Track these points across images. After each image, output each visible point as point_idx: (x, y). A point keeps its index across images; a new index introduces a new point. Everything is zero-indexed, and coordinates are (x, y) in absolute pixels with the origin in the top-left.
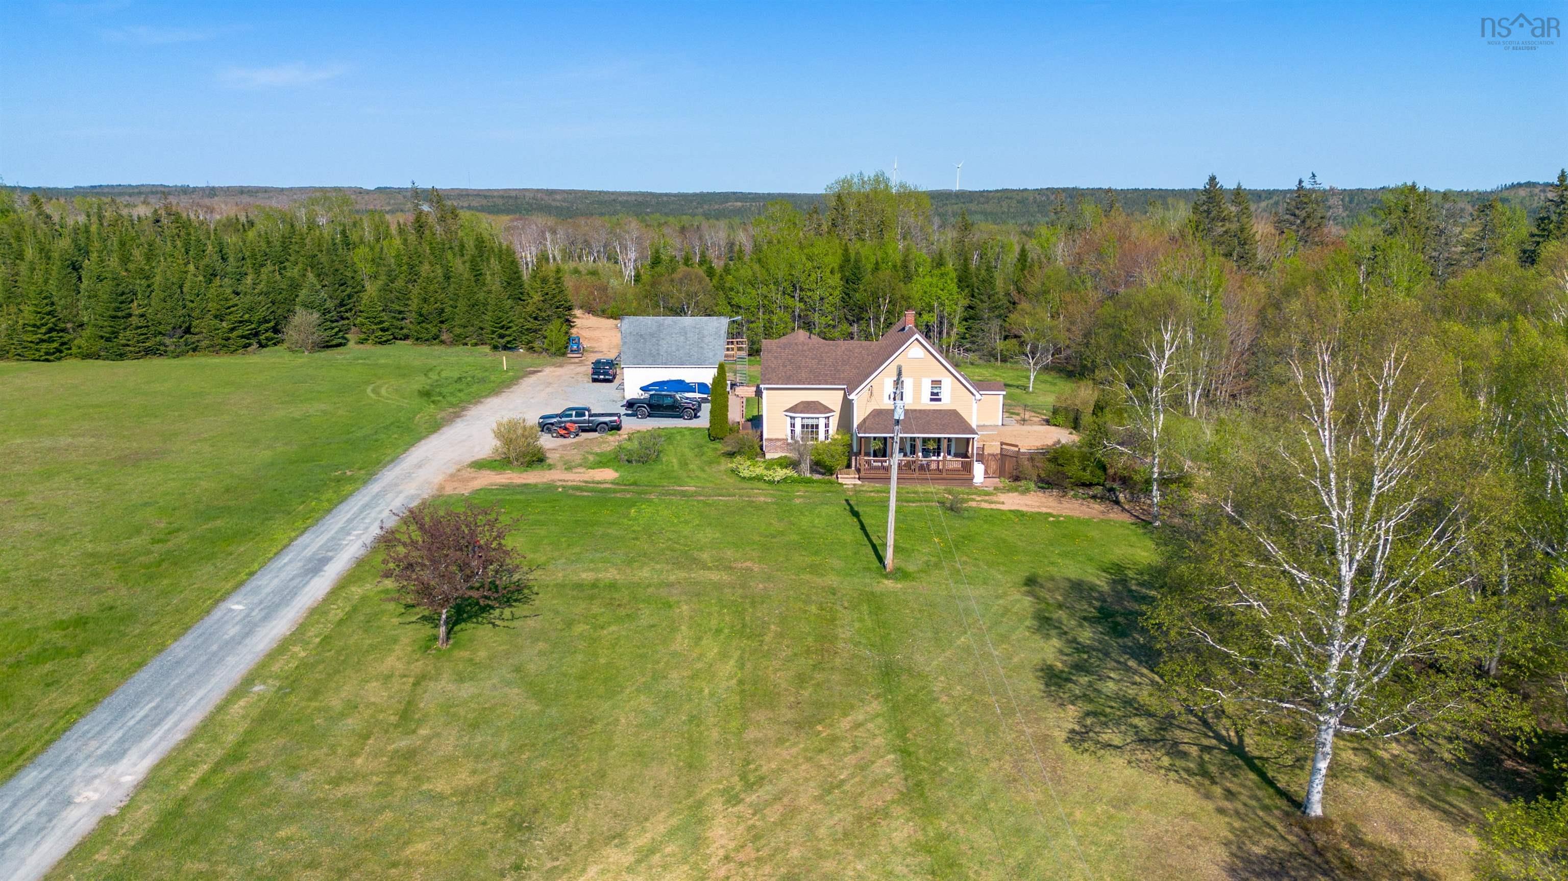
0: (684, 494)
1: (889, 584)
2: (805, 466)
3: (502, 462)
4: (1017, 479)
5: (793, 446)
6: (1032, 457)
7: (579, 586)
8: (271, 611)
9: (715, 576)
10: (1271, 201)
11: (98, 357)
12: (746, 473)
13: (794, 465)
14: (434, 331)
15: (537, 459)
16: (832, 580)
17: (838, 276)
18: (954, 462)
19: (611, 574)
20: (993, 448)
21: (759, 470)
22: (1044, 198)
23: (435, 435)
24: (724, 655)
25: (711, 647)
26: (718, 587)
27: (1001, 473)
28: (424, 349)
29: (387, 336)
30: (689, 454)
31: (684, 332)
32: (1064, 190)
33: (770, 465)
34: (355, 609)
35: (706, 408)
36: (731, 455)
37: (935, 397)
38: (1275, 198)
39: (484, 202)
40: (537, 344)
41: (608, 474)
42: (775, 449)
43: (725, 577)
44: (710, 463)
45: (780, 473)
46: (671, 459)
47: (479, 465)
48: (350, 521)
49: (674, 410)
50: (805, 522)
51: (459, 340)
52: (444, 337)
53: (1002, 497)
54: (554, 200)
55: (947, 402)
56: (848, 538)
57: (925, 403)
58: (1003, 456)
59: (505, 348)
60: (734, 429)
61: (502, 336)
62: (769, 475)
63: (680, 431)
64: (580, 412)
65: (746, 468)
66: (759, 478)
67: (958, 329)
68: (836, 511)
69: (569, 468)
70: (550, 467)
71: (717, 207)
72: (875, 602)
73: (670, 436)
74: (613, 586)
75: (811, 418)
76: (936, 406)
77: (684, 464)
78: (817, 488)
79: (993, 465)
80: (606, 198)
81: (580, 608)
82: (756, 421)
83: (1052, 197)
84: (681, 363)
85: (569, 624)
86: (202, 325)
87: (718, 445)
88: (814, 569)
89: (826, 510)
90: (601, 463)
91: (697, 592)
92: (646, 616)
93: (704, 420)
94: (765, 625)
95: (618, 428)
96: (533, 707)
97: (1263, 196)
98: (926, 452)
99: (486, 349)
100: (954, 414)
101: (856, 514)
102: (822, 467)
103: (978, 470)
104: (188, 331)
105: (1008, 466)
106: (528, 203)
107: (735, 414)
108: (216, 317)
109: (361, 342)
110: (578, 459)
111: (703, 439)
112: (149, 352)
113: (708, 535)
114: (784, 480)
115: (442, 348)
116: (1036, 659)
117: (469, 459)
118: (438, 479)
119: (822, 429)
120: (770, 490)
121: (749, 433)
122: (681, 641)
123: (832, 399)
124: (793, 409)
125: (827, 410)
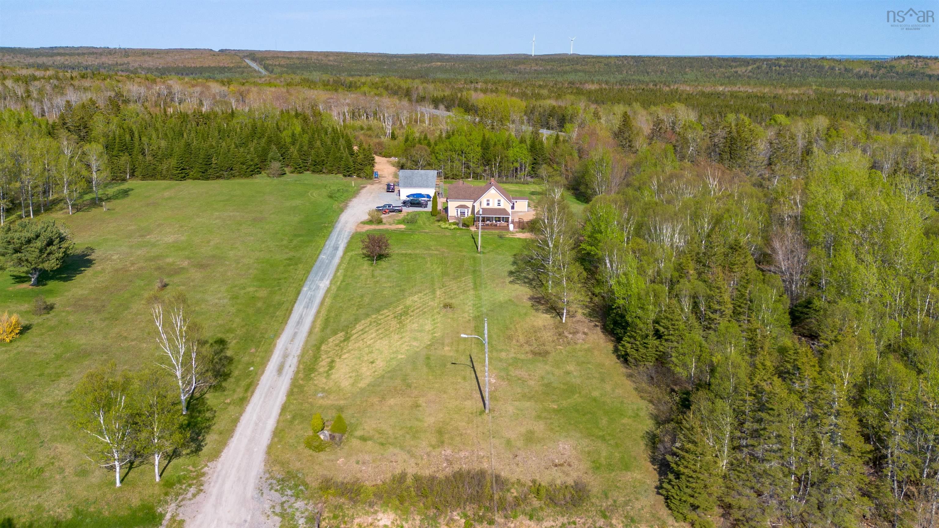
0: (425, 232)
1: (479, 255)
2: (461, 225)
3: (370, 222)
4: (523, 229)
5: (457, 218)
6: (527, 223)
7: (402, 254)
8: (333, 256)
9: (435, 252)
10: (755, 66)
11: (199, 179)
12: (443, 227)
13: (457, 224)
14: (320, 168)
15: (380, 222)
16: (464, 254)
17: (480, 148)
18: (505, 224)
19: (409, 252)
20: (517, 220)
21: (447, 226)
22: (620, 63)
23: (344, 213)
24: (438, 268)
25: (435, 267)
26: (437, 255)
27: (519, 227)
28: (317, 176)
29: (302, 170)
30: (426, 220)
31: (421, 175)
32: (633, 57)
33: (450, 224)
34: (351, 258)
35: (430, 204)
36: (439, 221)
37: (499, 204)
38: (757, 64)
39: (288, 62)
40: (362, 175)
41: (402, 226)
42: (452, 219)
43: (438, 252)
44: (432, 223)
45: (453, 227)
46: (420, 222)
47: (364, 223)
48: (337, 238)
49: (418, 204)
50: (459, 240)
51: (330, 172)
52: (324, 171)
53: (517, 234)
54: (329, 61)
55: (502, 206)
56: (470, 244)
57: (496, 206)
58: (519, 222)
59: (349, 176)
60: (439, 213)
61: (348, 172)
62: (450, 227)
63: (422, 212)
64: (389, 206)
65: (443, 225)
66: (447, 228)
67: (528, 168)
68: (468, 238)
69: (390, 224)
70: (385, 224)
71: (426, 65)
72: (474, 259)
73: (419, 214)
74: (411, 254)
75: (463, 210)
76: (499, 207)
77: (424, 224)
78: (463, 231)
79: (517, 225)
80: (360, 59)
81: (404, 258)
82: (446, 209)
83: (625, 62)
84: (420, 187)
85: (402, 262)
86: (237, 167)
87: (434, 218)
88: (460, 251)
89: (466, 237)
90: (399, 223)
91: (431, 255)
92: (419, 260)
93: (429, 208)
94: (447, 263)
95: (400, 211)
96: (399, 275)
97: (751, 62)
98: (496, 221)
99: (341, 176)
100: (504, 210)
101: (474, 238)
102: (465, 225)
103: (511, 227)
104: (232, 169)
105: (521, 225)
106: (314, 63)
107: (440, 207)
108: (241, 164)
109: (292, 172)
110: (392, 222)
111: (430, 216)
112: (218, 177)
113: (433, 243)
114: (454, 229)
115: (323, 175)
116: (509, 270)
117: (360, 222)
118: (354, 227)
119: (466, 213)
120: (450, 232)
121: (443, 214)
122: (428, 265)
123: (469, 204)
124: (457, 207)
125: (467, 207)
